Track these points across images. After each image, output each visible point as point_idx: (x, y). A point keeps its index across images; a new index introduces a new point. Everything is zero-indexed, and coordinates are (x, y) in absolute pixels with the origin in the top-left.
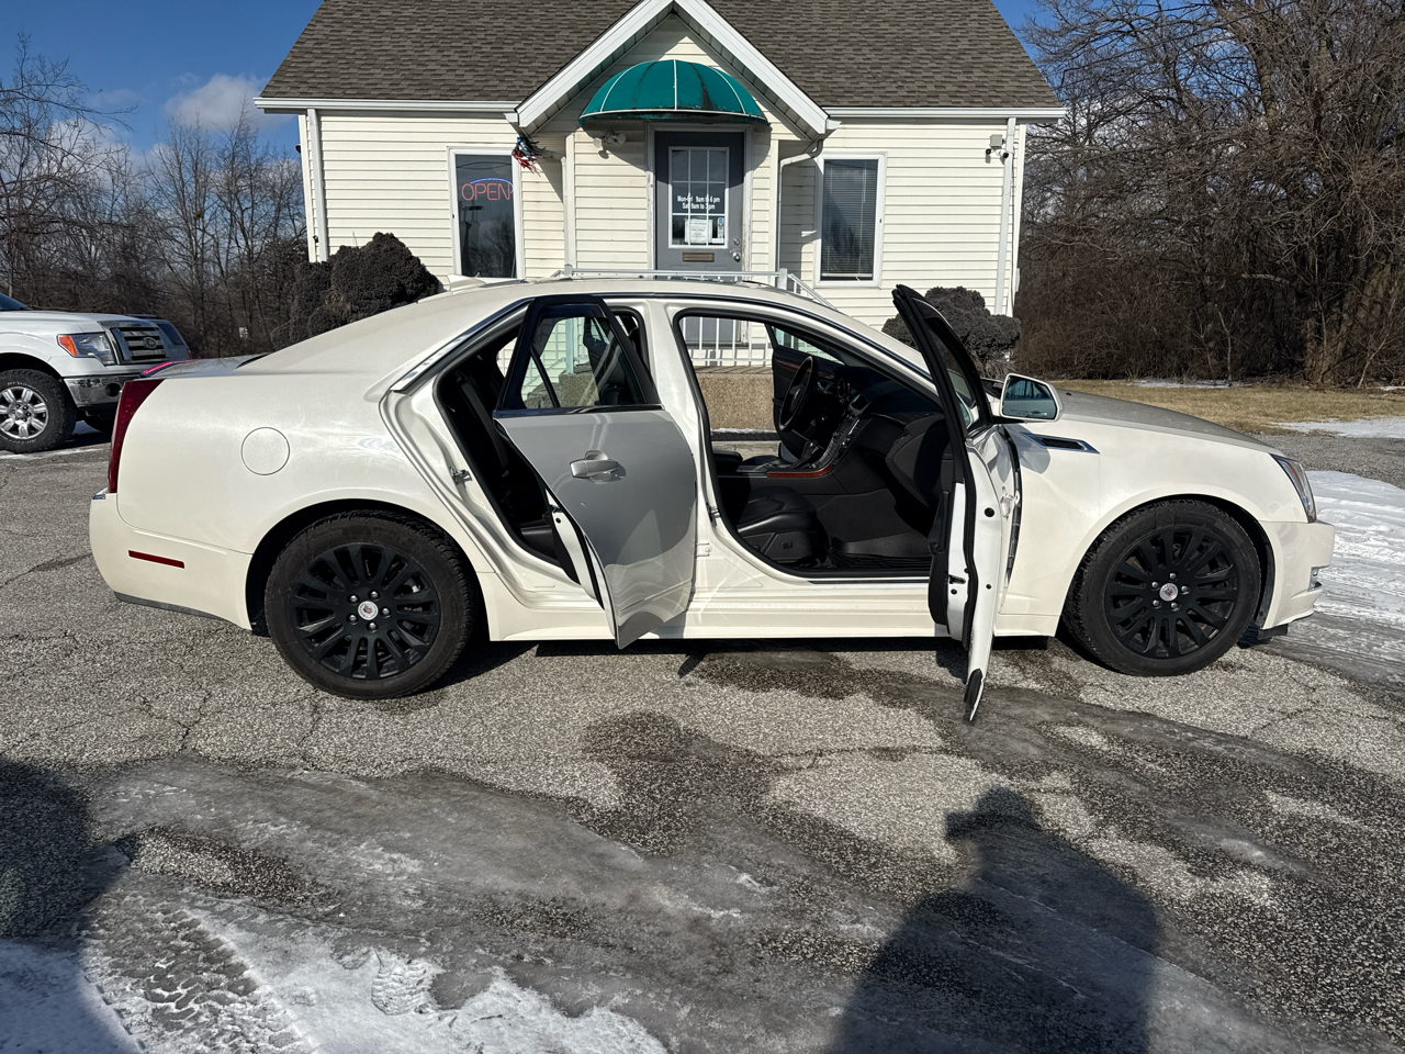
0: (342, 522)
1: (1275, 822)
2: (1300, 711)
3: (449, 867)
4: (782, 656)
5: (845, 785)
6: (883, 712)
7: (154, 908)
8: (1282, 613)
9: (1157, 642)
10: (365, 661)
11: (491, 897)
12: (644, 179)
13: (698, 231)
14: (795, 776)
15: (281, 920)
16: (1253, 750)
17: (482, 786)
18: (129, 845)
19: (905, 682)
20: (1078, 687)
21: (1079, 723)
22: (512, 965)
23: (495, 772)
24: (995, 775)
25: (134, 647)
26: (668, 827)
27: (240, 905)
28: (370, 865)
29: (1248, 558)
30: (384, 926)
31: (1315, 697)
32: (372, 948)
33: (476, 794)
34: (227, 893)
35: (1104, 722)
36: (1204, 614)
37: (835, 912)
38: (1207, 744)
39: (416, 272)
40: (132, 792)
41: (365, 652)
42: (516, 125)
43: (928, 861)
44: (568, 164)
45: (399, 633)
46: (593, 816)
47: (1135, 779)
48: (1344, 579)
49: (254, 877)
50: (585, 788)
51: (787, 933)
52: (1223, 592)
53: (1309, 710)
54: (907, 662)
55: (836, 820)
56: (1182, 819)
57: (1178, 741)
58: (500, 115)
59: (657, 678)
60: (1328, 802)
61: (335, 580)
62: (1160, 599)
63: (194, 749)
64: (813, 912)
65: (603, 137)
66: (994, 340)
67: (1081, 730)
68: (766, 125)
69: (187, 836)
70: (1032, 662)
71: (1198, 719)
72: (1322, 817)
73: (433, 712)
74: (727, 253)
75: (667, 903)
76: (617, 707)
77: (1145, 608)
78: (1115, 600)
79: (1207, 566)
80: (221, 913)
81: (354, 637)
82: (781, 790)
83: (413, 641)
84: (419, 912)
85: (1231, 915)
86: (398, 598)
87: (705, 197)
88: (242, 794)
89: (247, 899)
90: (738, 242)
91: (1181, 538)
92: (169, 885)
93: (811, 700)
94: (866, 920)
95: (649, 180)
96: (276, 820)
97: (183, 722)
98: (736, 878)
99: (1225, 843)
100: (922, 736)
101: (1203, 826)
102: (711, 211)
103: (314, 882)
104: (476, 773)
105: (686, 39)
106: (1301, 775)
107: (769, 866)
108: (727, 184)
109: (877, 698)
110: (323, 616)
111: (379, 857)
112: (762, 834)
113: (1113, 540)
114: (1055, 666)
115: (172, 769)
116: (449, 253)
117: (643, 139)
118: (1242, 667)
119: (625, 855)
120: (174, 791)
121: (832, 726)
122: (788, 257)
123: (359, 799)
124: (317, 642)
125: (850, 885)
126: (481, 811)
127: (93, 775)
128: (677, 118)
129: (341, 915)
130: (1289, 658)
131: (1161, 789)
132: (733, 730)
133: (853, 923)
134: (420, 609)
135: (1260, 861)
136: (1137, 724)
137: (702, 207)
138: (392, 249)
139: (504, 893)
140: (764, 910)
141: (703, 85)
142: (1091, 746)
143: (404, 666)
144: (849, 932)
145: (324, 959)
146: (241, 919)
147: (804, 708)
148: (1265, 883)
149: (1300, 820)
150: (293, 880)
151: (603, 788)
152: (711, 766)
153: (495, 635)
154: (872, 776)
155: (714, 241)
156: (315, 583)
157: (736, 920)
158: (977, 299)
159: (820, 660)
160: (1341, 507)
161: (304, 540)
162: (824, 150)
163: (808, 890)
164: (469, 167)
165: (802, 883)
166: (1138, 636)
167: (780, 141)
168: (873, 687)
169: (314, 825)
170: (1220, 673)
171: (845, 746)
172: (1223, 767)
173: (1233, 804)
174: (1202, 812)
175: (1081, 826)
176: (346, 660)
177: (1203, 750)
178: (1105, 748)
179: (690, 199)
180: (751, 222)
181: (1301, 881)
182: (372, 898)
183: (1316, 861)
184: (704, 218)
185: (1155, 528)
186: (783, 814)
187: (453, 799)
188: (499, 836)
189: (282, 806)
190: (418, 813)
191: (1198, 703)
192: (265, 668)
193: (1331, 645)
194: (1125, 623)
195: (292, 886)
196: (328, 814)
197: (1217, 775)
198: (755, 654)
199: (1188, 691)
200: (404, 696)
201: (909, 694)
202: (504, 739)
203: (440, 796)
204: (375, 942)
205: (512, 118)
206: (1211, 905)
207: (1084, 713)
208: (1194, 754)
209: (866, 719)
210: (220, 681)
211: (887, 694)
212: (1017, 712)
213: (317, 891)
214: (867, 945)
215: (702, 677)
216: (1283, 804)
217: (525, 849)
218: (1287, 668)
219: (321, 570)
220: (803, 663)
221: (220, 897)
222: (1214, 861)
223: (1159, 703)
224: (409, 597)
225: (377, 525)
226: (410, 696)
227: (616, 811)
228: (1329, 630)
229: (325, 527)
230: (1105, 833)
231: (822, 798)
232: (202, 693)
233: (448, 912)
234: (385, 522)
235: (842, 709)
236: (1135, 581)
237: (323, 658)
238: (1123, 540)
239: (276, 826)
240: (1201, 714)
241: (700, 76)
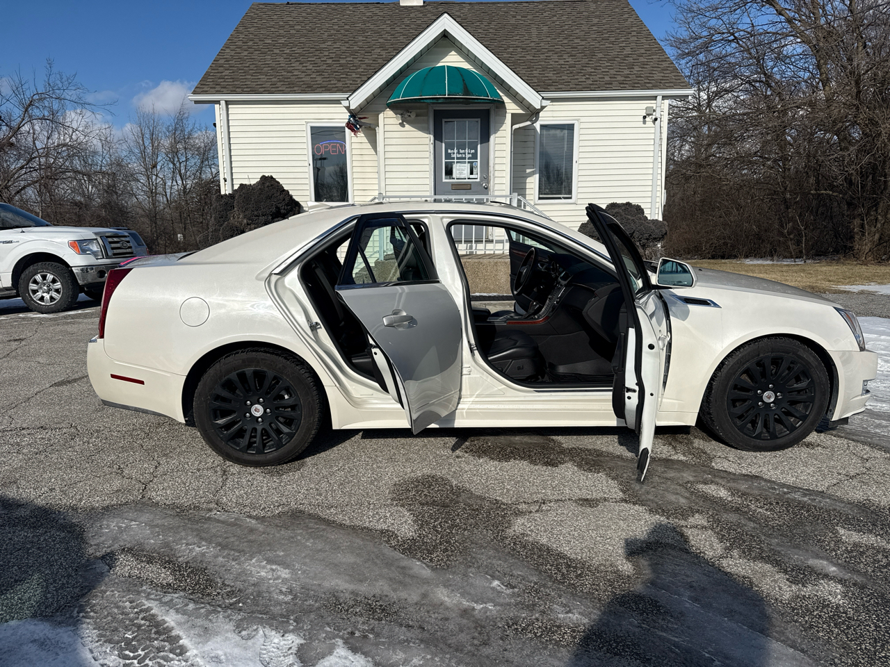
0: (242, 355)
1: (844, 548)
2: (859, 475)
3: (308, 574)
4: (517, 438)
5: (560, 523)
6: (584, 475)
7: (124, 599)
8: (844, 411)
9: (762, 429)
10: (255, 442)
11: (334, 594)
12: (427, 139)
13: (461, 171)
14: (527, 517)
15: (203, 608)
16: (828, 500)
17: (329, 523)
18: (109, 559)
19: (598, 456)
20: (711, 459)
21: (712, 482)
22: (348, 638)
23: (336, 513)
24: (657, 516)
25: (113, 434)
26: (446, 550)
27: (177, 598)
28: (258, 573)
29: (821, 374)
30: (267, 612)
31: (868, 465)
32: (259, 626)
33: (324, 527)
34: (170, 590)
35: (728, 482)
36: (792, 411)
37: (555, 606)
38: (797, 496)
39: (287, 199)
40: (111, 526)
41: (255, 437)
42: (348, 108)
43: (615, 573)
44: (380, 131)
45: (277, 425)
46: (398, 542)
47: (750, 519)
48: (885, 387)
49: (186, 580)
50: (393, 524)
51: (524, 619)
52: (805, 397)
53: (864, 474)
54: (599, 442)
55: (555, 546)
56: (781, 546)
57: (777, 494)
58: (338, 102)
59: (438, 453)
60: (879, 535)
61: (237, 392)
62: (763, 401)
63: (149, 498)
64: (540, 606)
65: (402, 114)
66: (650, 235)
67: (713, 487)
68: (503, 103)
69: (145, 553)
70: (681, 443)
71: (790, 480)
72: (875, 545)
73: (298, 474)
74: (479, 184)
75: (446, 599)
76: (412, 471)
77: (754, 407)
78: (734, 402)
79: (794, 380)
80: (166, 603)
81: (248, 427)
82: (519, 526)
83: (285, 429)
84: (289, 603)
85: (817, 610)
86: (276, 402)
87: (465, 149)
88: (179, 526)
89: (182, 594)
90: (486, 177)
91: (776, 362)
92: (134, 584)
93: (537, 467)
94: (575, 611)
95: (430, 140)
96: (200, 543)
97: (142, 481)
98: (491, 583)
99: (811, 562)
100: (609, 491)
101: (796, 551)
102: (469, 158)
103: (223, 584)
104: (324, 514)
105: (453, 53)
106: (860, 517)
107: (511, 575)
108: (479, 142)
109: (580, 466)
110: (230, 415)
111: (264, 567)
112: (507, 555)
113: (732, 364)
114: (696, 445)
115: (136, 511)
116: (307, 187)
117: (427, 115)
118: (818, 445)
119: (418, 567)
120: (137, 525)
121: (551, 484)
122: (518, 186)
123: (252, 530)
124: (226, 430)
125: (565, 588)
126: (328, 538)
127: (87, 514)
128: (448, 101)
129: (240, 605)
130: (849, 439)
131: (767, 526)
132: (487, 486)
133: (567, 613)
134: (290, 409)
135: (835, 574)
136: (750, 483)
137: (464, 156)
138: (271, 185)
139: (342, 592)
140: (509, 604)
141: (464, 80)
142: (720, 497)
143: (279, 445)
144: (564, 619)
145: (230, 633)
146: (178, 607)
147: (532, 472)
148: (839, 588)
149: (861, 547)
150: (210, 582)
151: (404, 524)
152: (473, 510)
153: (336, 425)
154: (577, 517)
155: (471, 176)
156: (225, 393)
157: (491, 610)
158: (639, 210)
159: (542, 441)
160: (881, 340)
161: (218, 367)
162: (540, 119)
163: (537, 592)
164: (318, 134)
165: (533, 587)
166: (749, 425)
167: (512, 114)
168: (577, 459)
169: (224, 547)
170: (804, 449)
171: (559, 498)
172: (808, 511)
173: (816, 536)
174: (795, 541)
175: (715, 550)
176: (244, 442)
177: (794, 500)
178: (729, 499)
179: (456, 151)
180: (494, 164)
181: (863, 587)
182: (259, 594)
183: (872, 574)
184: (465, 163)
185: (759, 355)
186: (520, 542)
187: (310, 531)
188: (339, 555)
189: (204, 535)
190: (289, 540)
191: (790, 469)
192: (193, 446)
193: (877, 431)
194: (740, 417)
195: (210, 585)
196: (232, 540)
197: (804, 516)
198: (500, 437)
199: (783, 462)
200: (279, 465)
201: (601, 464)
202: (342, 492)
203: (302, 529)
204: (261, 622)
205: (345, 103)
206: (803, 603)
207: (715, 476)
208: (789, 503)
209: (573, 480)
210: (165, 455)
211: (586, 464)
212: (672, 475)
213: (225, 589)
214: (576, 627)
215: (466, 452)
216: (849, 536)
217: (355, 563)
218: (849, 446)
219: (229, 385)
220: (531, 443)
221: (165, 592)
222: (804, 574)
223: (764, 469)
224: (283, 402)
225: (263, 357)
226: (283, 464)
227: (413, 539)
228: (876, 421)
229: (231, 359)
230: (731, 555)
231: (545, 531)
232: (155, 463)
233: (307, 603)
234: (268, 355)
235: (557, 473)
236: (747, 390)
237: (229, 440)
238: (738, 363)
239: (200, 547)
240: (792, 476)
241: (461, 75)
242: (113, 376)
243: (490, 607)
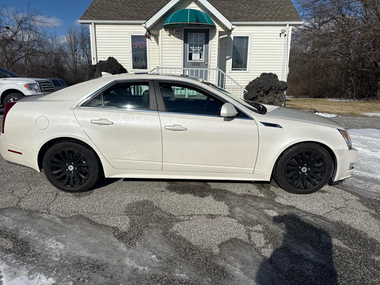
0: (63, 143)
1: (321, 246)
2: (341, 208)
3: (71, 247)
4: (192, 183)
5: (195, 227)
6: (215, 203)
8: (340, 177)
9: (301, 184)
10: (70, 182)
11: (79, 258)
12: (181, 42)
13: (196, 57)
14: (182, 223)
15: (19, 262)
16: (322, 220)
17: (91, 222)
19: (225, 193)
20: (276, 197)
21: (272, 209)
22: (76, 282)
23: (97, 218)
24: (241, 225)
27: (10, 256)
28: (50, 246)
29: (328, 160)
30: (46, 266)
31: (347, 203)
32: (39, 273)
33: (88, 224)
34: (8, 252)
35: (279, 209)
36: (315, 176)
37: (176, 269)
38: (309, 218)
39: (119, 68)
41: (70, 179)
42: (145, 27)
43: (210, 253)
44: (160, 37)
45: (79, 174)
46: (118, 233)
48: (368, 164)
49: (18, 248)
50: (119, 224)
51: (160, 275)
52: (321, 170)
53: (344, 207)
55: (188, 238)
57: (300, 216)
58: (140, 24)
59: (154, 189)
60: (340, 240)
61: (62, 159)
62: (301, 171)
63: (19, 206)
64: (170, 269)
65: (169, 31)
66: (280, 88)
67: (272, 211)
68: (215, 27)
69: (6, 233)
70: (265, 188)
71: (308, 209)
72: (337, 245)
73: (88, 197)
74: (204, 63)
75: (128, 263)
76: (139, 198)
77: (297, 174)
78: (288, 172)
79: (316, 162)
80: (3, 259)
81: (68, 175)
82: (177, 227)
83: (83, 177)
84: (57, 262)
85: (298, 277)
86: (79, 165)
87: (198, 47)
88: (25, 221)
89: (13, 254)
90: (207, 60)
91: (307, 153)
93: (195, 198)
94: (184, 272)
95: (182, 42)
96: (31, 229)
97: (20, 197)
98: (151, 256)
99: (303, 252)
100: (223, 211)
101: (298, 246)
102: (199, 51)
103: (33, 250)
104: (92, 217)
105: (193, 3)
106: (334, 230)
107: (162, 253)
108: (204, 44)
109: (215, 198)
110: (59, 169)
111: (53, 243)
112: (164, 242)
113: (287, 154)
114: (271, 189)
115: (11, 212)
116: (129, 62)
117: (181, 31)
118: (328, 192)
119: (122, 247)
120: (8, 219)
121: (198, 207)
122: (222, 65)
123: (56, 224)
124: (57, 176)
125: (184, 260)
126: (88, 230)
128: (189, 25)
129: (36, 262)
130: (343, 189)
132: (169, 207)
133: (180, 273)
134: (86, 168)
135: (312, 259)
136: (289, 210)
137: (197, 50)
138: (113, 61)
139: (83, 257)
140: (155, 268)
141: (196, 16)
142: (273, 217)
143: (81, 184)
144: (178, 276)
145: (24, 276)
146: (8, 261)
147: (192, 200)
148: (312, 267)
150: (28, 249)
151: (124, 224)
152: (159, 218)
153: (106, 176)
154: (204, 223)
155: (200, 59)
156: (56, 160)
157: (146, 270)
158: (275, 76)
160: (374, 141)
161: (52, 148)
162: (232, 34)
163: (171, 261)
164: (135, 38)
165: (170, 259)
166: (295, 182)
167: (219, 31)
168: (215, 194)
169: (41, 232)
170: (320, 194)
171: (200, 213)
173: (310, 238)
174: (300, 241)
175: (261, 243)
176: (66, 181)
177: (306, 219)
179: (194, 48)
180: (211, 54)
181: (324, 266)
182: (46, 256)
184: (198, 53)
185: (299, 151)
186: (173, 235)
187: (81, 226)
188: (89, 239)
189: (35, 225)
190: (70, 230)
191: (310, 203)
193: (357, 186)
194: (291, 178)
195: (27, 251)
196: (46, 228)
198: (184, 182)
199: (308, 200)
200: (82, 192)
201: (224, 197)
202: (103, 207)
203: (78, 225)
204: (41, 271)
205: (144, 25)
206: (292, 273)
207: (274, 205)
209: (209, 204)
210: (35, 185)
211: (218, 197)
212: (254, 204)
213: (33, 253)
214: (182, 281)
215: (167, 189)
216: (326, 239)
217: (95, 243)
218: (342, 193)
219: (57, 156)
220: (197, 186)
221: (6, 253)
222: (298, 258)
223: (298, 203)
224: (82, 165)
225: (72, 144)
226: (84, 192)
227: (125, 232)
228: (358, 181)
229: (58, 145)
230: (267, 247)
231: (187, 231)
232: (29, 189)
233: (65, 262)
234: (74, 143)
235: (203, 201)
236: (295, 166)
237: (59, 180)
238: (289, 154)
239: (30, 231)
240: (310, 207)
241: (196, 13)
242: (9, 150)
243: (146, 269)
